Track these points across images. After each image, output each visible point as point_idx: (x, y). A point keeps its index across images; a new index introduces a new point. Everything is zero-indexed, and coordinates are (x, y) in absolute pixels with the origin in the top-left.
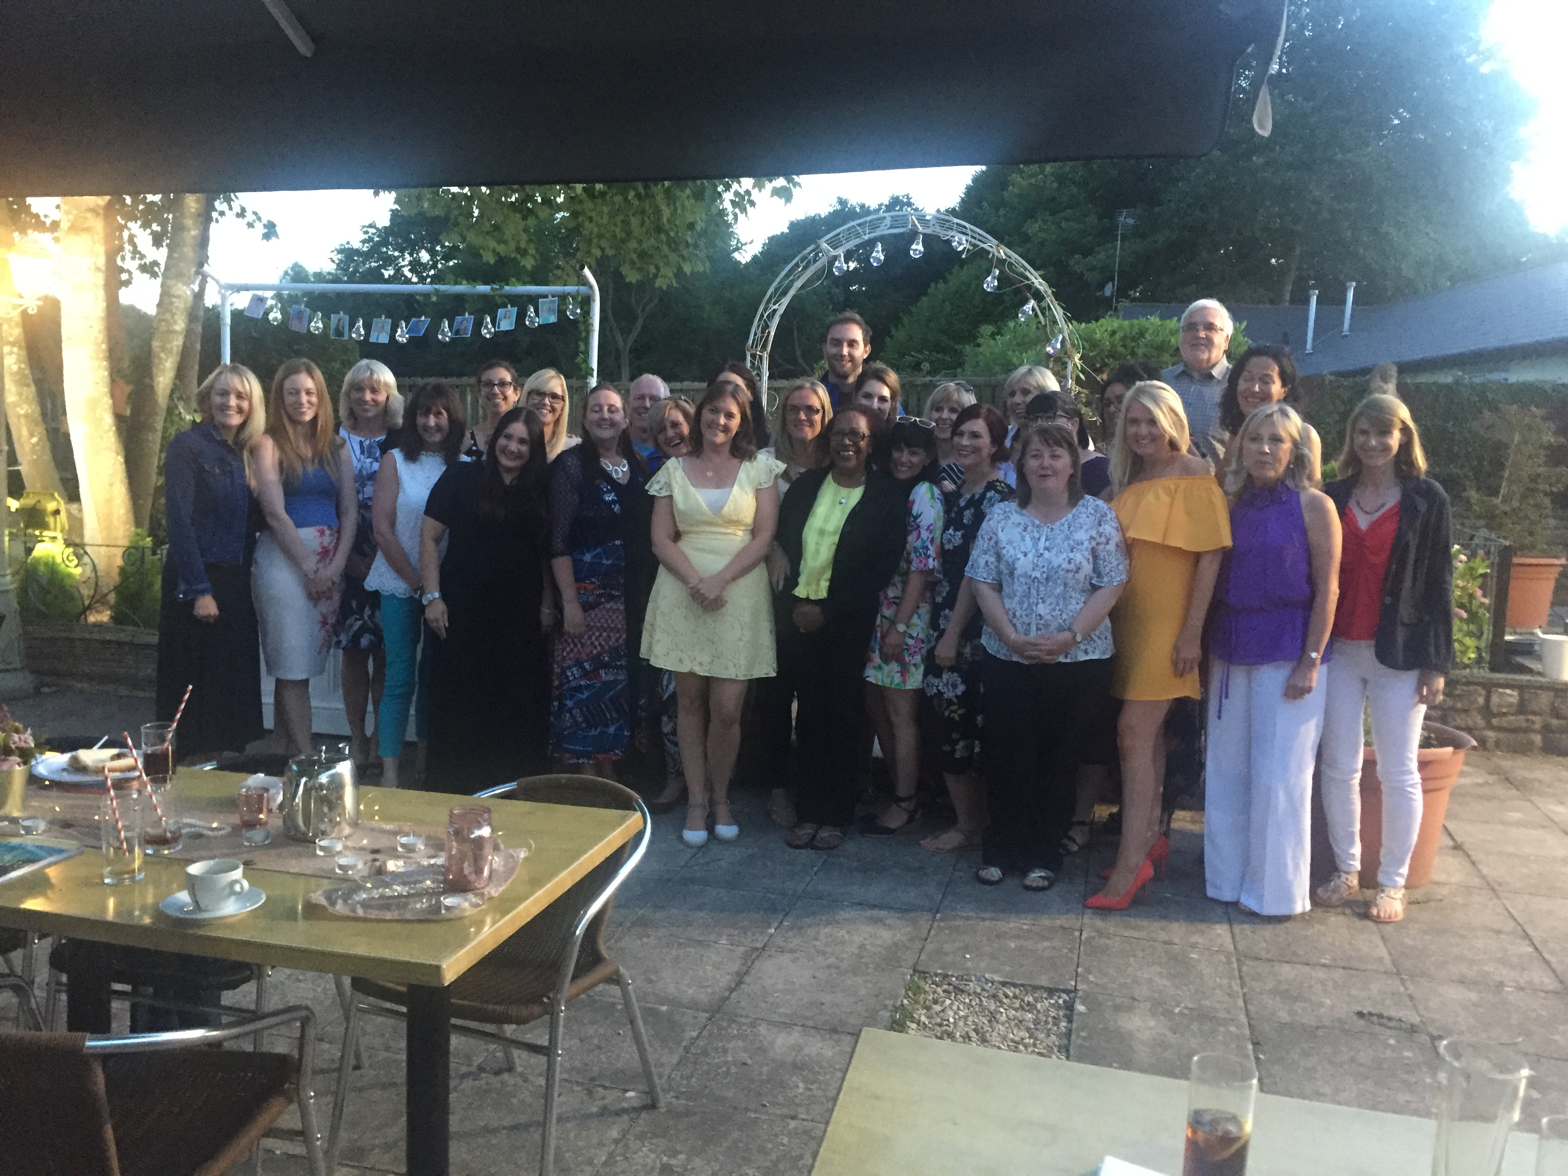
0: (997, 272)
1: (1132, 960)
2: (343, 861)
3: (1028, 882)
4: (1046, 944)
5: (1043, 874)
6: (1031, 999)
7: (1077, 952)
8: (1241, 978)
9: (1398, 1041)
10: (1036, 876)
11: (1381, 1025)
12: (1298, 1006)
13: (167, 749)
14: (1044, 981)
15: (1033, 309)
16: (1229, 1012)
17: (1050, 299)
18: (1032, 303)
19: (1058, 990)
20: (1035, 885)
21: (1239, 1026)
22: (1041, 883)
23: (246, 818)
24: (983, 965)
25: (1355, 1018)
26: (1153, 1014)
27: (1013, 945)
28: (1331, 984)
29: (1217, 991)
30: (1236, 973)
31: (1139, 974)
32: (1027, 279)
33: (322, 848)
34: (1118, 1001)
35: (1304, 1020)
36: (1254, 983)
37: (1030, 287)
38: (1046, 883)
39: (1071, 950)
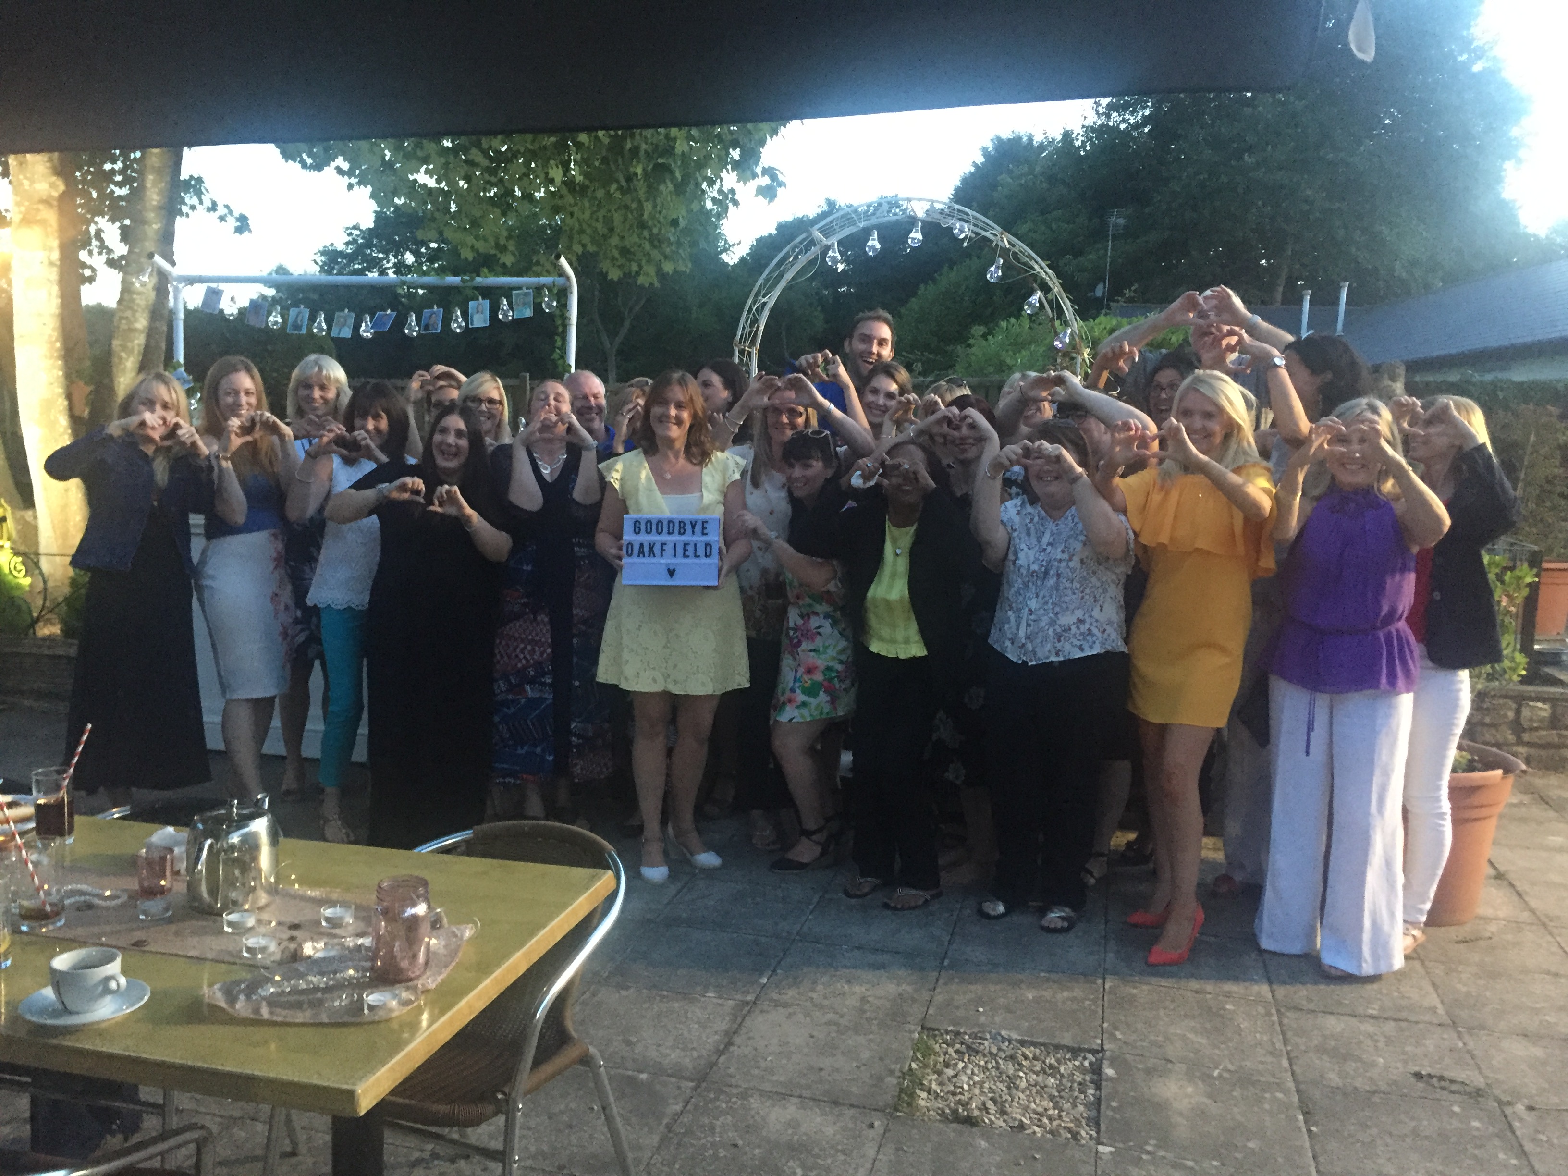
0: (1001, 261)
1: (1162, 1012)
2: (252, 942)
3: (1045, 923)
4: (1066, 994)
5: (1063, 914)
6: (1053, 1061)
7: (1100, 1003)
8: (1283, 1033)
9: (1463, 1108)
10: (1055, 916)
11: (1443, 1088)
12: (1351, 1066)
13: (63, 798)
14: (1067, 1039)
15: (1040, 301)
16: (1274, 1076)
17: (1057, 289)
18: (1039, 294)
19: (1081, 1050)
20: (1052, 926)
21: (1286, 1092)
22: (1060, 924)
23: (146, 884)
24: (997, 1019)
25: (1413, 1080)
26: (1190, 1076)
27: (1030, 996)
28: (1382, 1039)
29: (1258, 1049)
30: (1278, 1029)
31: (1172, 1030)
32: (1033, 268)
33: (230, 924)
34: (1151, 1062)
35: (1359, 1083)
36: (1298, 1040)
37: (1035, 277)
38: (1066, 924)
39: (1094, 1001)
